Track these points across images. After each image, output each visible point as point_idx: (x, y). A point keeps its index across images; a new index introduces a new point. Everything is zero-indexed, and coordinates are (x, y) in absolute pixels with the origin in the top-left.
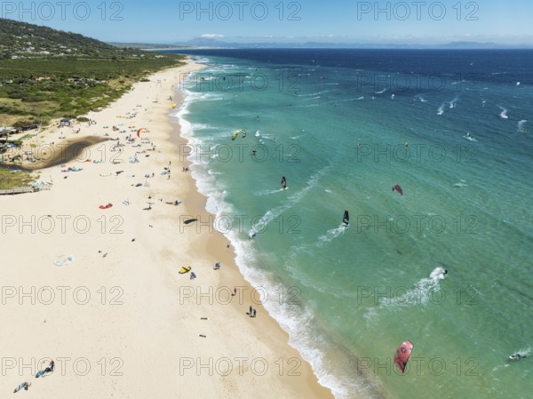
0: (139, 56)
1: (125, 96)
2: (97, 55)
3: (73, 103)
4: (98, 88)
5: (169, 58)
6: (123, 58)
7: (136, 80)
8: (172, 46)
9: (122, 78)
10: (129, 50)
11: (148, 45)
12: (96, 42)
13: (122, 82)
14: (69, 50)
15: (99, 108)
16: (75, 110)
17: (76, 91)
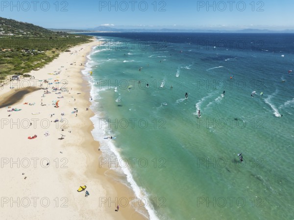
0: (66, 36)
1: (55, 61)
2: (41, 36)
3: (23, 65)
4: (39, 56)
5: (83, 38)
6: (56, 38)
7: (63, 51)
8: (86, 31)
9: (54, 49)
10: (60, 33)
11: (72, 30)
12: (41, 29)
13: (53, 52)
14: (25, 33)
15: (38, 68)
16: (23, 70)
17: (25, 58)
